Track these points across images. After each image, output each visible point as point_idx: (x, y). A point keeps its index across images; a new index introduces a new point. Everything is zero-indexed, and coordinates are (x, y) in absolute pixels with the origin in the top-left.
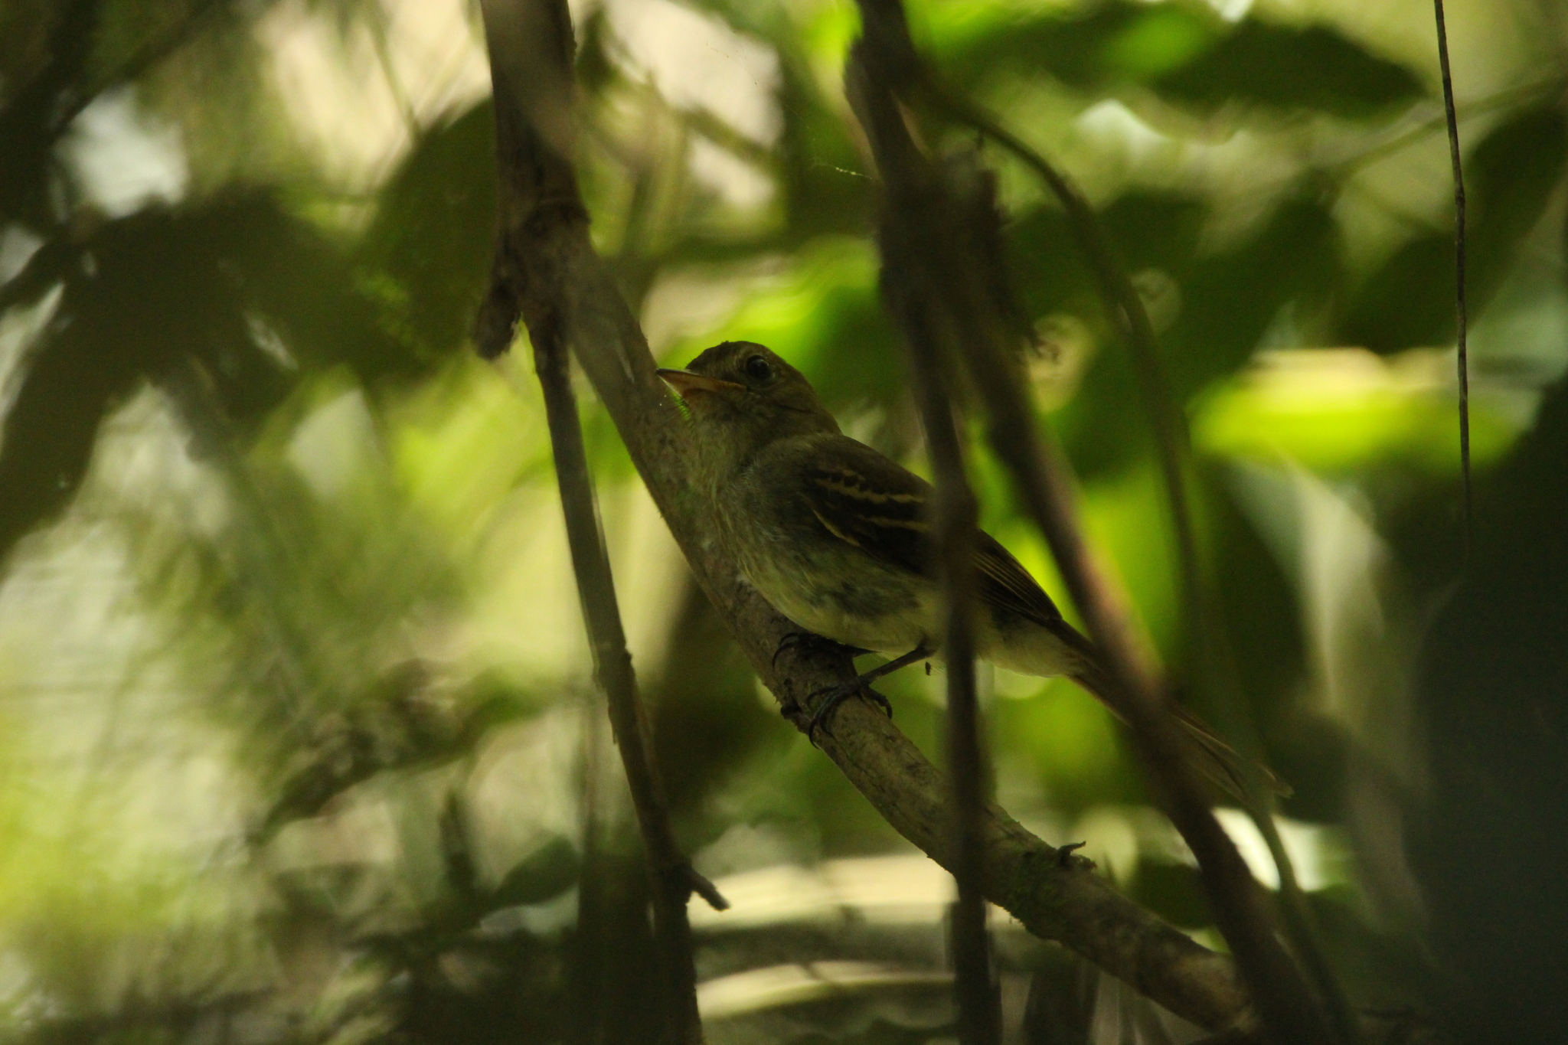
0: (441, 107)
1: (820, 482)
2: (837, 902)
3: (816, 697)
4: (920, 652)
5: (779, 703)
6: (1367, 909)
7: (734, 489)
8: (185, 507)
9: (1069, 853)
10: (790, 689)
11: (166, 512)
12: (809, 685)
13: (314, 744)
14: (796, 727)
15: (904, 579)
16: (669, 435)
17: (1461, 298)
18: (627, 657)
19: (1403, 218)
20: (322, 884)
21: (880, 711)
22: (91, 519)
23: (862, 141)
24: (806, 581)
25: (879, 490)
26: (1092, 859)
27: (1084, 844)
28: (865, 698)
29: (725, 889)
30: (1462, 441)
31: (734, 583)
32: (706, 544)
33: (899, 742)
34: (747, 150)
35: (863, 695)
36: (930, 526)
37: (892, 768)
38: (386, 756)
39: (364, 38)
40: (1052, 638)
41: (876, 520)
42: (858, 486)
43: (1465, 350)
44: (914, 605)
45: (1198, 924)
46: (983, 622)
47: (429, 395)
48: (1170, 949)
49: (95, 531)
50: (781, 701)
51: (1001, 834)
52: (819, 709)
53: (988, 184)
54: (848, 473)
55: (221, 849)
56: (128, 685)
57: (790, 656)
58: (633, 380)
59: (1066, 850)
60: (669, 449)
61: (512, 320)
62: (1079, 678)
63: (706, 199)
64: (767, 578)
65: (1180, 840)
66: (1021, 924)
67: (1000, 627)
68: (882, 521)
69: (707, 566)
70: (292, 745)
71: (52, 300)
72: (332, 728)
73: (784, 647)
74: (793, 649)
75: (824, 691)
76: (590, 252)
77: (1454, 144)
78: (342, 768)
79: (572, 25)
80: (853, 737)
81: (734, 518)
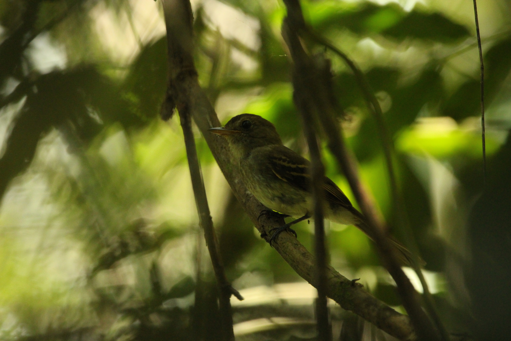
0: (150, 38)
1: (274, 160)
2: (279, 298)
3: (272, 231)
4: (306, 217)
5: (260, 233)
6: (452, 300)
7: (246, 163)
8: (67, 169)
10: (264, 228)
11: (60, 170)
12: (270, 227)
13: (108, 246)
14: (266, 241)
15: (301, 192)
16: (224, 145)
17: (482, 100)
18: (210, 218)
19: (464, 75)
20: (112, 292)
22: (35, 172)
24: (269, 193)
25: (294, 163)
26: (362, 284)
27: (360, 279)
28: (288, 231)
29: (242, 293)
30: (483, 147)
31: (245, 194)
32: (236, 181)
33: (299, 246)
34: (250, 52)
35: (287, 230)
36: (309, 175)
37: (297, 255)
38: (132, 249)
39: (125, 16)
40: (349, 213)
41: (293, 173)
42: (287, 162)
43: (484, 117)
44: (304, 201)
45: (396, 304)
46: (326, 206)
47: (148, 130)
48: (388, 313)
49: (37, 176)
51: (333, 276)
52: (273, 235)
53: (328, 63)
54: (284, 158)
55: (78, 280)
56: (49, 226)
57: (264, 216)
59: (354, 281)
60: (224, 150)
61: (173, 108)
62: (357, 225)
63: (236, 68)
64: (257, 192)
65: (391, 277)
66: (339, 305)
67: (332, 209)
68: (295, 174)
69: (236, 188)
70: (102, 246)
71: (23, 101)
72: (114, 241)
74: (264, 215)
75: (275, 229)
76: (198, 86)
77: (480, 50)
78: (118, 253)
79: (192, 12)
80: (284, 244)
81: (246, 172)
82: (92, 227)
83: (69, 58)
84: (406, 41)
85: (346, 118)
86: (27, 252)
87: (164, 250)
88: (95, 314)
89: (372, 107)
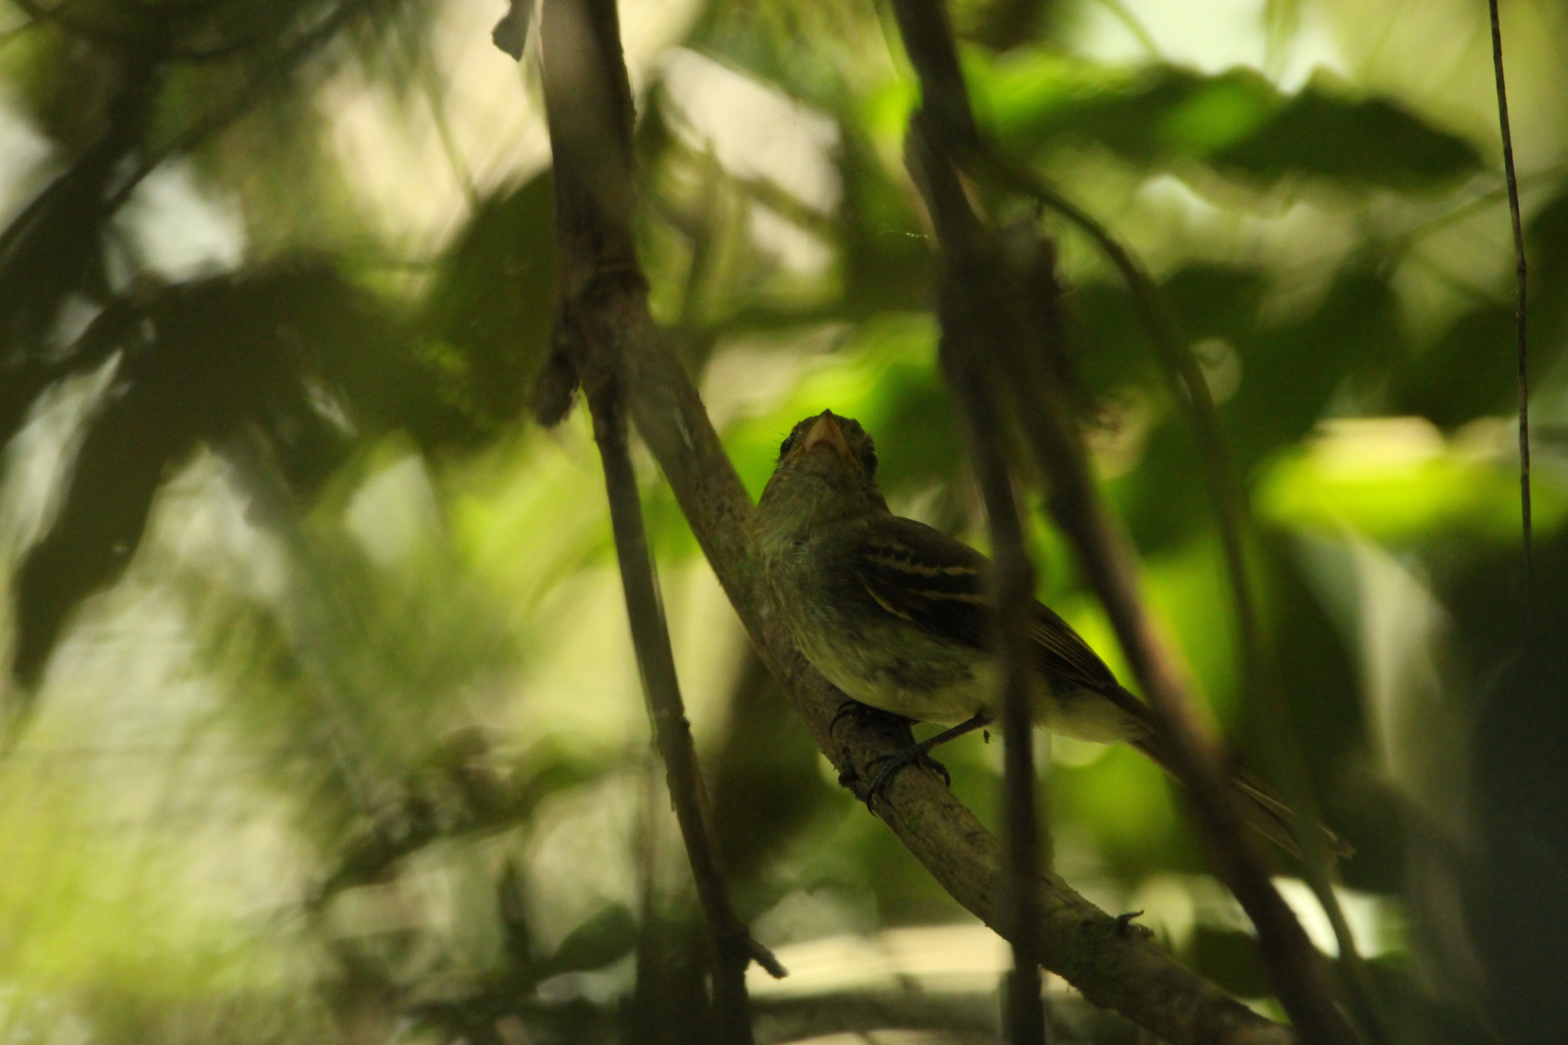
0: (500, 175)
1: (870, 557)
2: (895, 970)
3: (874, 765)
4: (979, 720)
5: (837, 771)
6: (1427, 982)
7: (788, 568)
8: (242, 571)
9: (1127, 922)
10: (848, 757)
11: (223, 576)
12: (867, 753)
13: (371, 811)
14: (854, 795)
15: (957, 652)
16: (728, 503)
17: (1522, 369)
18: (685, 725)
19: (1463, 289)
20: (381, 950)
21: (938, 780)
22: (148, 582)
23: (922, 210)
24: (859, 657)
25: (930, 564)
26: (1150, 928)
27: (1142, 912)
28: (923, 767)
29: (784, 957)
30: (1524, 514)
31: (792, 650)
32: (765, 611)
33: (957, 810)
34: (806, 218)
35: (920, 762)
36: (987, 598)
37: (949, 835)
38: (445, 823)
39: (421, 103)
40: (1110, 705)
41: (926, 594)
42: (908, 560)
43: (1527, 422)
44: (969, 677)
45: (1255, 994)
46: (1039, 691)
47: (490, 458)
48: (1228, 1019)
49: (154, 594)
50: (839, 769)
51: (1059, 903)
52: (877, 777)
53: (1047, 252)
54: (899, 547)
55: (278, 915)
56: (186, 749)
57: (850, 721)
58: (692, 448)
59: (1125, 919)
60: (727, 517)
61: (571, 387)
62: (1138, 744)
63: (766, 264)
64: (821, 656)
65: (1239, 908)
66: (1080, 992)
67: (1056, 695)
68: (934, 595)
69: (765, 634)
70: (349, 813)
71: (111, 366)
72: (388, 793)
73: (842, 714)
74: (850, 717)
75: (882, 759)
76: (648, 320)
77: (1515, 215)
78: (400, 832)
79: (632, 94)
80: (910, 805)
81: (787, 596)
82: (319, 751)
83: (252, 231)
84: (1284, 186)
85: (1104, 418)
86: (122, 827)
87: (542, 824)
88: (328, 1020)
89: (1183, 383)
